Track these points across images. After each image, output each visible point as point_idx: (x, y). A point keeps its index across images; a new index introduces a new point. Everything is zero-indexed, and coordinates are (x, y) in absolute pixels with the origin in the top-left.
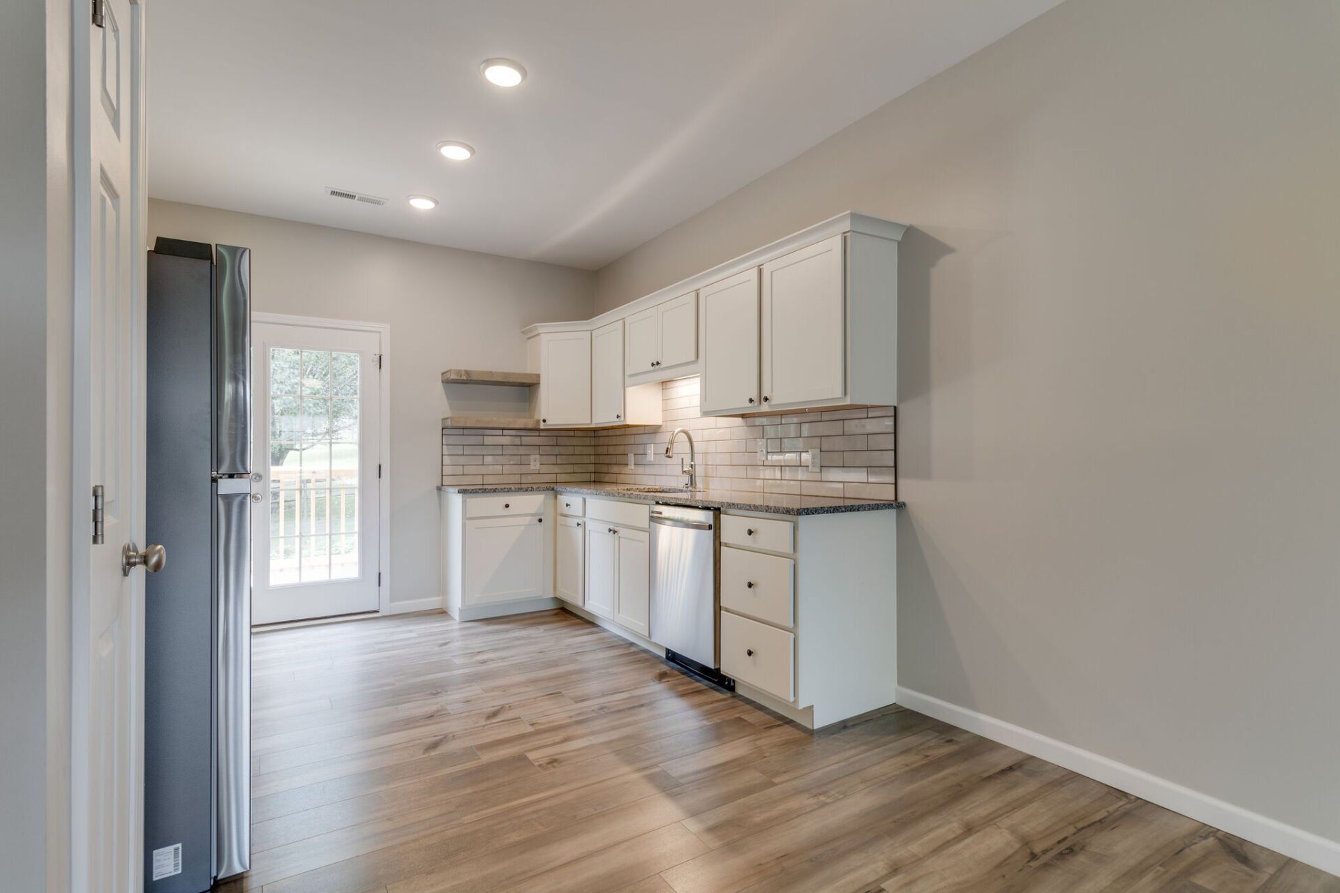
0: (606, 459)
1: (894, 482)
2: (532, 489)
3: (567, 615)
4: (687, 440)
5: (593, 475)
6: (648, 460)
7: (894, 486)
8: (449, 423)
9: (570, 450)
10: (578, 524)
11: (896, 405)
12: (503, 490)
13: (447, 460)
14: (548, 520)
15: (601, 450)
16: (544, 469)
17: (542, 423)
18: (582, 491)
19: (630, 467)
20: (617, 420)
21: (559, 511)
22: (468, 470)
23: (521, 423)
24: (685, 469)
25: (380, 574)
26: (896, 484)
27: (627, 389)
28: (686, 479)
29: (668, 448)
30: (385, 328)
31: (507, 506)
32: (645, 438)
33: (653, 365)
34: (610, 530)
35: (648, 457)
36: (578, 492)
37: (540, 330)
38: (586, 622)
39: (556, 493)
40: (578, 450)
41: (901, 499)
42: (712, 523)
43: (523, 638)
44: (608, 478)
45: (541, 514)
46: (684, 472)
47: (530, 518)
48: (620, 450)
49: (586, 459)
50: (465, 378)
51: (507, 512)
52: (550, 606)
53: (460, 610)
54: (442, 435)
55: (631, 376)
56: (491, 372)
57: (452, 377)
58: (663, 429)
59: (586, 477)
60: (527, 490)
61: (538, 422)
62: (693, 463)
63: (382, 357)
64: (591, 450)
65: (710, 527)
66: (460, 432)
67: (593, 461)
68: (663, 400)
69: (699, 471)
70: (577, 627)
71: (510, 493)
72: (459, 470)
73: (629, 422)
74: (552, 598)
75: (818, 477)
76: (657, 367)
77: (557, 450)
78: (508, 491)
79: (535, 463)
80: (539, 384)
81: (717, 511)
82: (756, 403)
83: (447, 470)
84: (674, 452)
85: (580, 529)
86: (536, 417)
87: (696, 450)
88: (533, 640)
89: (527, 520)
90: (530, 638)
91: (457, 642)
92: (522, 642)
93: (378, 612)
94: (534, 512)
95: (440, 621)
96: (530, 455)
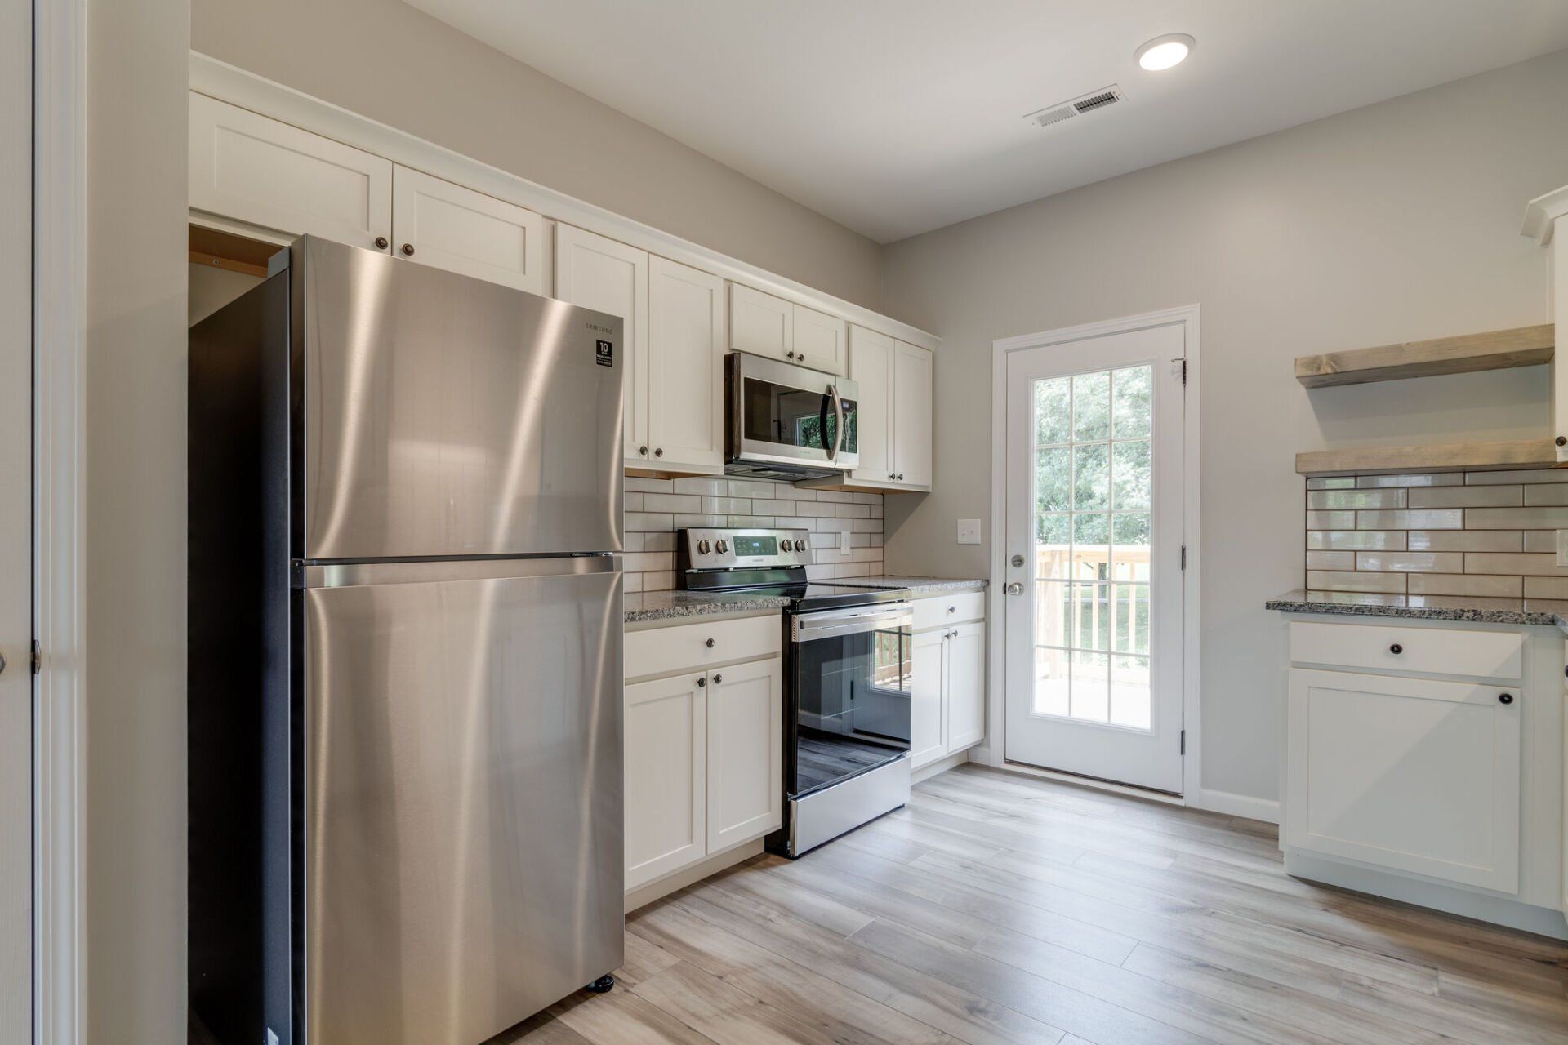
2: (1478, 617)
8: (1321, 466)
12: (1382, 611)
13: (1316, 540)
17: (1557, 449)
25: (1183, 733)
30: (1190, 313)
39: (1561, 634)
45: (1506, 683)
47: (1473, 687)
53: (1294, 854)
54: (1306, 490)
57: (1299, 374)
60: (1459, 618)
63: (1186, 363)
66: (1350, 483)
71: (1407, 620)
72: (1346, 561)
78: (1398, 616)
79: (1566, 550)
80: (1554, 349)
83: (1315, 560)
88: (1366, 1005)
89: (1465, 691)
90: (1366, 994)
91: (1207, 915)
92: (1331, 993)
93: (1182, 797)
94: (1486, 673)
95: (1256, 855)
96: (1555, 530)
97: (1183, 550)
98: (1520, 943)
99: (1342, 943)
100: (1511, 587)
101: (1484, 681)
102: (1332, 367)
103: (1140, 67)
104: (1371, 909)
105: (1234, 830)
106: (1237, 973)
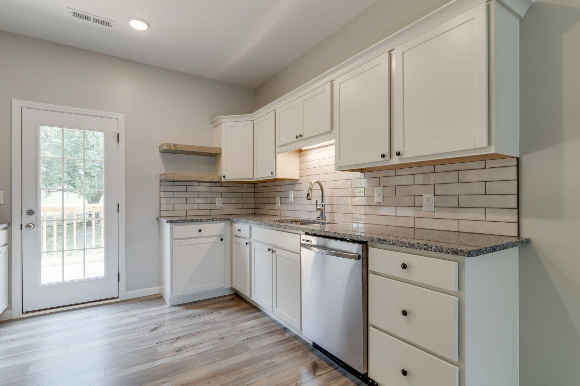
0: (262, 201)
1: (517, 221)
2: (217, 220)
3: (240, 300)
4: (319, 188)
5: (253, 210)
6: (289, 201)
7: (516, 224)
8: (163, 178)
9: (240, 195)
10: (247, 243)
11: (519, 157)
12: (197, 221)
13: (163, 201)
14: (227, 239)
15: (258, 195)
16: (225, 206)
17: (223, 178)
18: (249, 221)
19: (277, 206)
20: (272, 175)
21: (234, 233)
22: (176, 207)
23: (209, 178)
24: (318, 207)
25: (119, 274)
26: (518, 223)
27: (278, 156)
28: (319, 214)
29: (308, 193)
30: (121, 116)
31: (200, 231)
32: (287, 188)
33: (297, 137)
34: (269, 250)
35: (290, 199)
36: (246, 222)
37: (222, 121)
38: (254, 308)
39: (232, 222)
40: (245, 195)
41: (525, 235)
42: (361, 253)
43: (210, 323)
44: (263, 212)
45: (222, 235)
46: (318, 209)
47: (215, 238)
48: (271, 195)
49: (249, 201)
50: (173, 149)
51: (200, 234)
52: (229, 293)
53: (170, 300)
54: (160, 185)
55: (280, 146)
56: (190, 146)
57: (164, 148)
58: (300, 181)
59: (249, 211)
60: (213, 220)
61: (220, 177)
62: (323, 203)
63: (119, 135)
64: (252, 195)
65: (359, 257)
66: (172, 183)
67: (254, 202)
68: (300, 163)
69: (327, 209)
70: (247, 312)
71: (202, 222)
72: (171, 207)
73: (279, 176)
74: (230, 288)
75: (432, 215)
76: (300, 138)
77: (232, 195)
78: (201, 221)
79: (219, 203)
80: (221, 154)
81: (364, 244)
82: (387, 158)
83: (163, 207)
84: (313, 196)
85: (248, 247)
86: (219, 175)
87: (325, 195)
88: (216, 325)
89: (213, 239)
90: (214, 323)
91: (164, 326)
92: (208, 327)
93: (118, 298)
94: (218, 234)
95: (157, 305)
96: (216, 198)
97: (118, 205)
98: (225, 298)
99: (199, 315)
100: (208, 212)
101: (217, 236)
102: (174, 148)
103: (129, 24)
104: (195, 305)
105: (143, 301)
106: (187, 335)
